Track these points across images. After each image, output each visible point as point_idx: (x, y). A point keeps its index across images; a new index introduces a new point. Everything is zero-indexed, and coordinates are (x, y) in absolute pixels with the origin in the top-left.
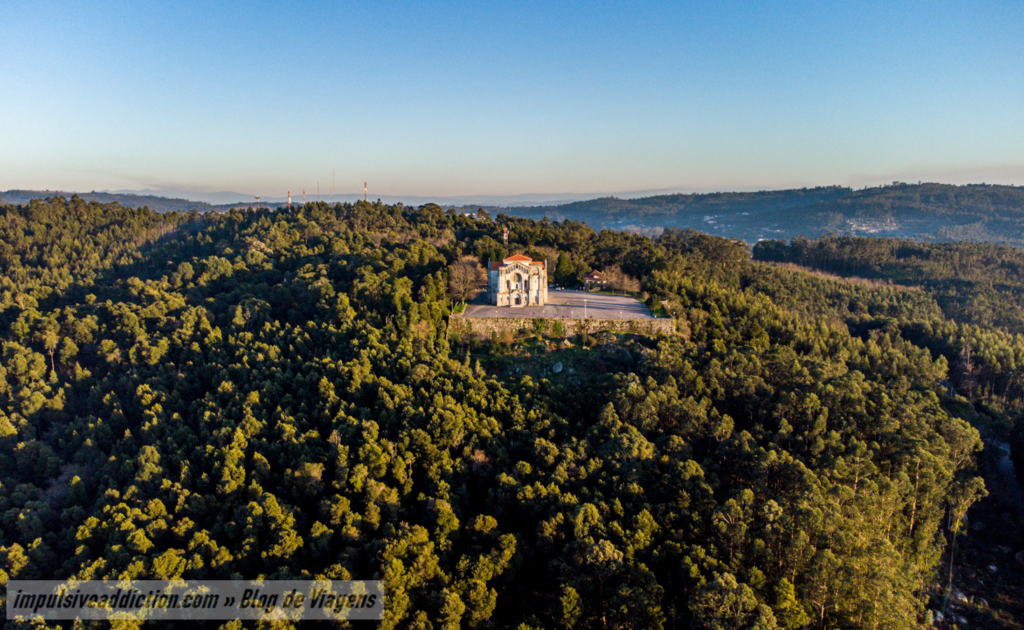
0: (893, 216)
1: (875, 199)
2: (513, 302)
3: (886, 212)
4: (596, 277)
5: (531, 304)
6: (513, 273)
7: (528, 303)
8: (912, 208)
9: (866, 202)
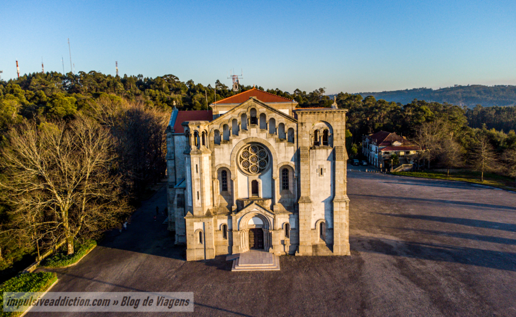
0: (463, 102)
1: (452, 93)
2: (243, 245)
3: (459, 100)
4: (396, 144)
5: (305, 250)
6: (238, 142)
7: (296, 245)
8: (474, 97)
9: (448, 94)
